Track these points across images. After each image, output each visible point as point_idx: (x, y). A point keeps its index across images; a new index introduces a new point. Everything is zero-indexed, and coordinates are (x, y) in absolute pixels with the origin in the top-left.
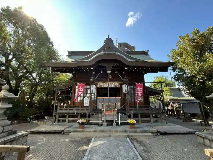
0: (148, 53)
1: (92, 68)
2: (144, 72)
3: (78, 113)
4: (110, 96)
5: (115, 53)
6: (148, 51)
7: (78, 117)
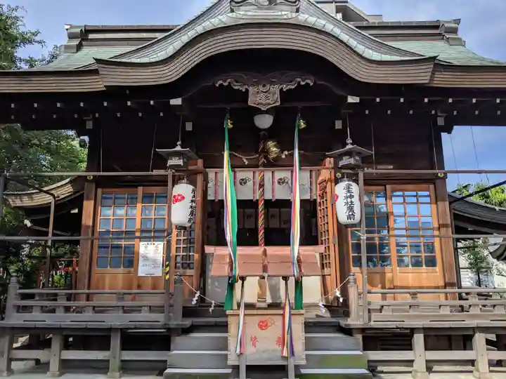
0: (455, 31)
1: (177, 102)
2: (441, 122)
3: (110, 329)
4: (267, 244)
5: (294, 15)
6: (458, 21)
7: (107, 348)
